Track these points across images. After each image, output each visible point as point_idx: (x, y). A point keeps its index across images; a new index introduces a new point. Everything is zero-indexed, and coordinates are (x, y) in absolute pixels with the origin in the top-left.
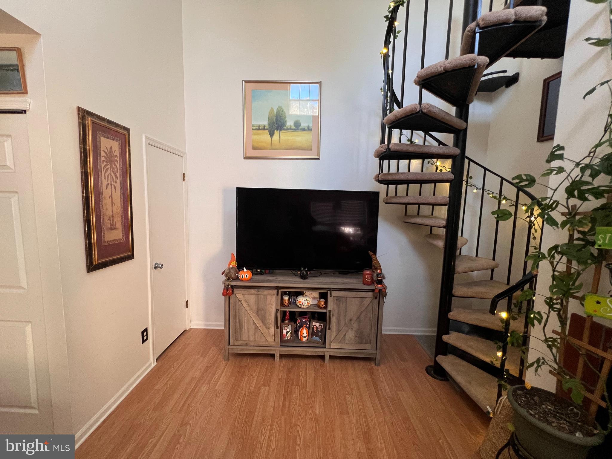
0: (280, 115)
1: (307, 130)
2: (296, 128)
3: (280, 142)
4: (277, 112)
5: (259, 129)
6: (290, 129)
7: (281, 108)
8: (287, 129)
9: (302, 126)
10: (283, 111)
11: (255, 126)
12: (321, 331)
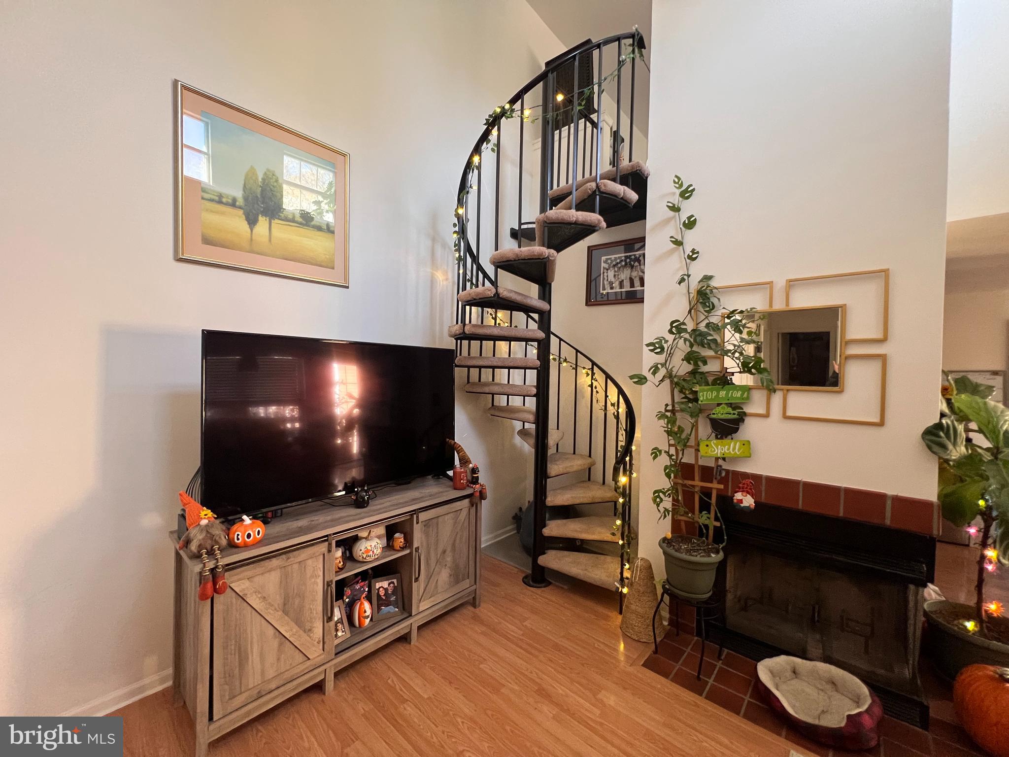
0: (272, 187)
1: (326, 231)
2: (304, 222)
3: (270, 240)
4: (263, 179)
5: (220, 202)
6: (293, 220)
7: (273, 175)
8: (286, 219)
9: (317, 222)
10: (277, 181)
11: (209, 192)
12: (394, 593)
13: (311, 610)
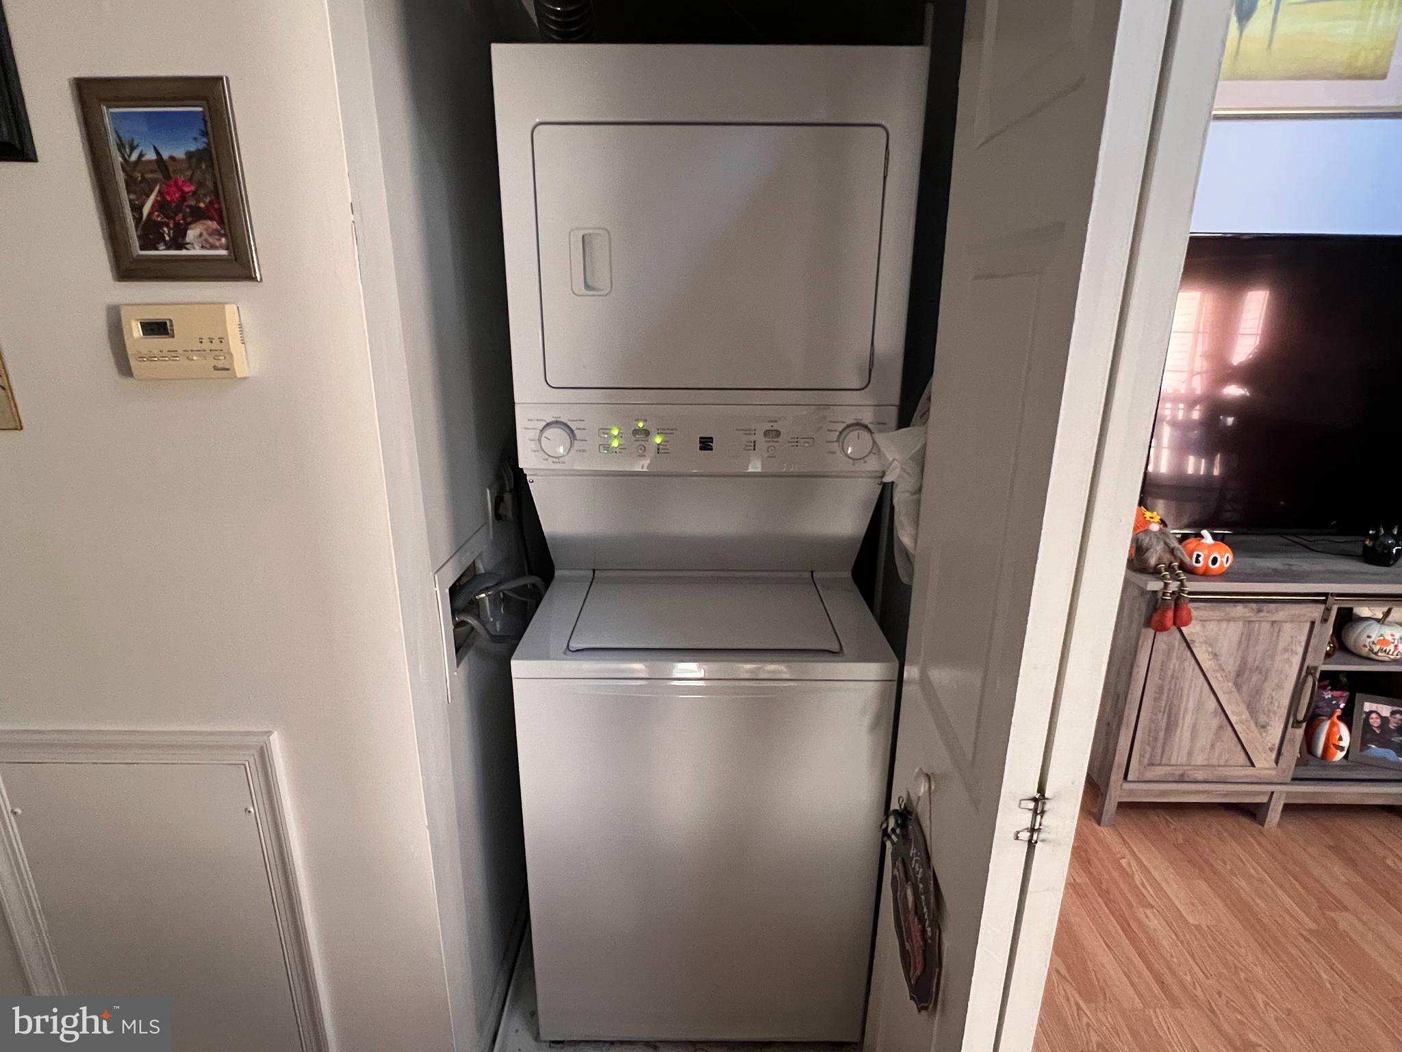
3: (1270, 44)
13: (1272, 699)
